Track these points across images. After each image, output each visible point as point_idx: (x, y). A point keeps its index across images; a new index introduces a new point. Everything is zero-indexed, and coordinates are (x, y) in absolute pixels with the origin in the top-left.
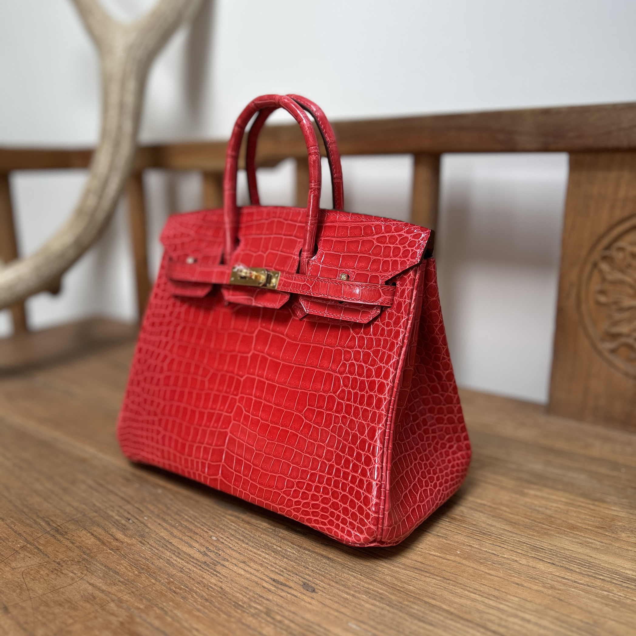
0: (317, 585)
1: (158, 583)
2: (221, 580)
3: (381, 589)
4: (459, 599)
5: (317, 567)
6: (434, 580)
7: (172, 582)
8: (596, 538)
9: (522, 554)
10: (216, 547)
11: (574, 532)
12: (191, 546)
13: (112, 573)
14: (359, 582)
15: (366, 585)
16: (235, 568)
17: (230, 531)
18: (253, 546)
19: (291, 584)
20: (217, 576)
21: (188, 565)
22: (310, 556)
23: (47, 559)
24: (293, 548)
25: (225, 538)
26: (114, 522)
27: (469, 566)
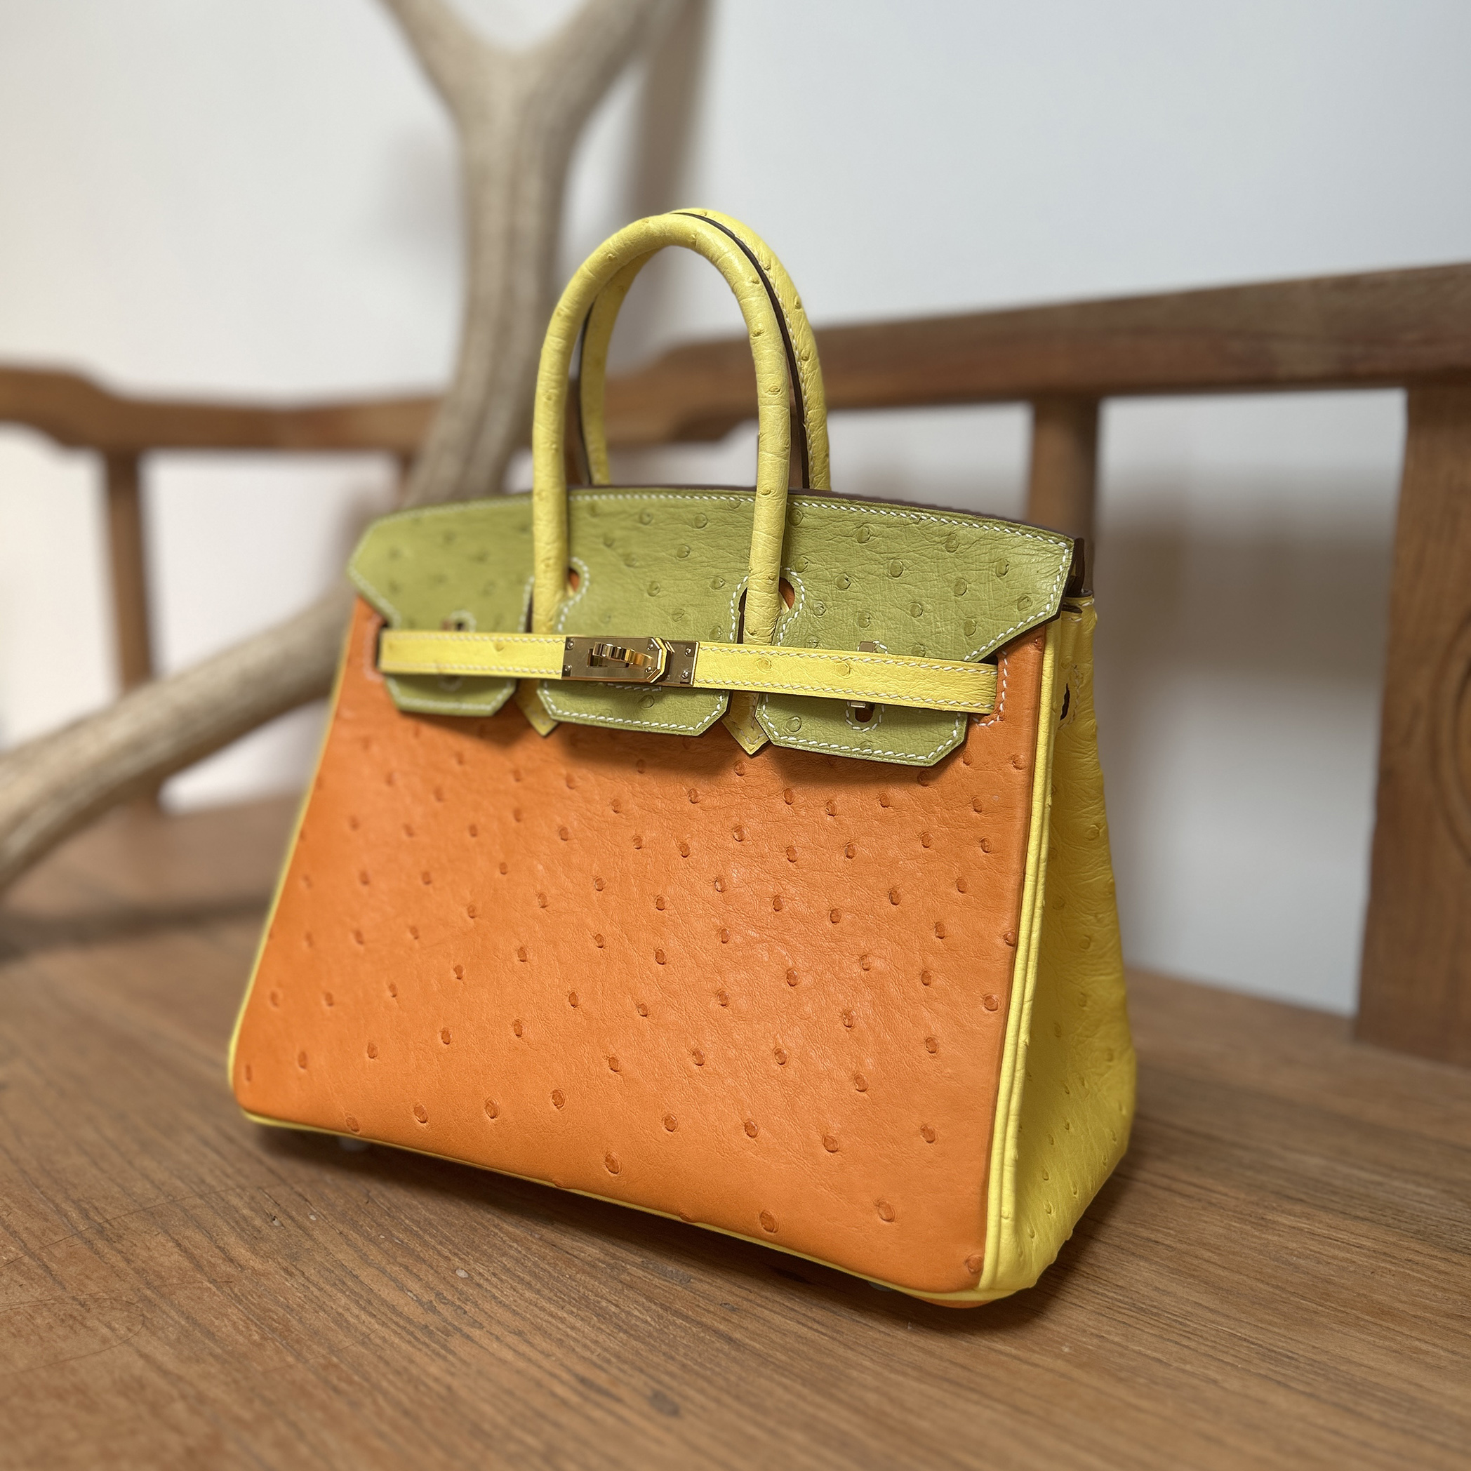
0: (686, 1398)
1: (300, 1366)
2: (453, 1370)
3: (846, 1421)
5: (696, 1356)
6: (990, 1411)
7: (335, 1366)
8: (1439, 1342)
9: (1232, 1365)
10: (461, 1293)
11: (1383, 1323)
12: (402, 1288)
13: (199, 1335)
14: (796, 1400)
15: (810, 1410)
16: (495, 1345)
17: (504, 1259)
18: (550, 1300)
19: (623, 1392)
20: (445, 1358)
21: (383, 1329)
22: (685, 1330)
23: (59, 1293)
24: (648, 1310)
25: (487, 1275)
26: (237, 1222)
27: (1088, 1386)
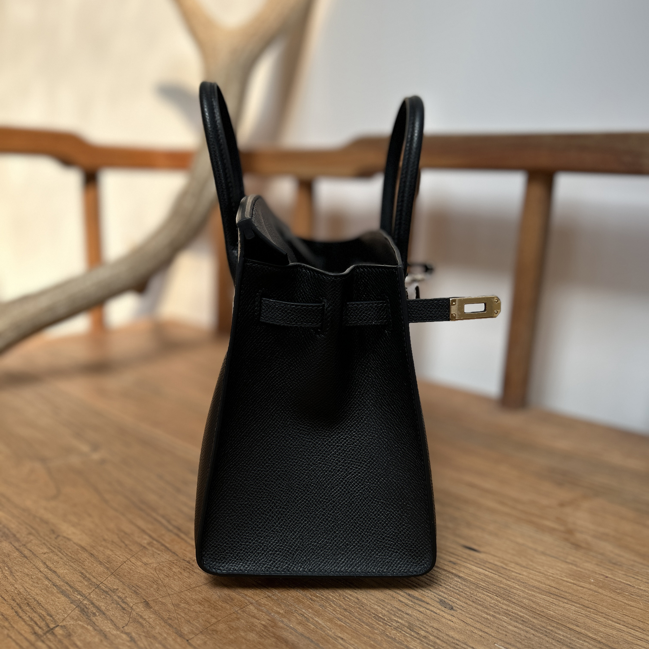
0: (454, 602)
3: (521, 612)
4: (604, 629)
6: (574, 607)
14: (496, 603)
15: (504, 607)
19: (427, 600)
23: (176, 557)
27: (606, 596)
